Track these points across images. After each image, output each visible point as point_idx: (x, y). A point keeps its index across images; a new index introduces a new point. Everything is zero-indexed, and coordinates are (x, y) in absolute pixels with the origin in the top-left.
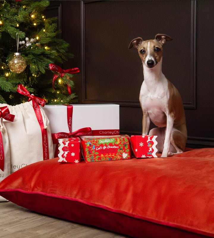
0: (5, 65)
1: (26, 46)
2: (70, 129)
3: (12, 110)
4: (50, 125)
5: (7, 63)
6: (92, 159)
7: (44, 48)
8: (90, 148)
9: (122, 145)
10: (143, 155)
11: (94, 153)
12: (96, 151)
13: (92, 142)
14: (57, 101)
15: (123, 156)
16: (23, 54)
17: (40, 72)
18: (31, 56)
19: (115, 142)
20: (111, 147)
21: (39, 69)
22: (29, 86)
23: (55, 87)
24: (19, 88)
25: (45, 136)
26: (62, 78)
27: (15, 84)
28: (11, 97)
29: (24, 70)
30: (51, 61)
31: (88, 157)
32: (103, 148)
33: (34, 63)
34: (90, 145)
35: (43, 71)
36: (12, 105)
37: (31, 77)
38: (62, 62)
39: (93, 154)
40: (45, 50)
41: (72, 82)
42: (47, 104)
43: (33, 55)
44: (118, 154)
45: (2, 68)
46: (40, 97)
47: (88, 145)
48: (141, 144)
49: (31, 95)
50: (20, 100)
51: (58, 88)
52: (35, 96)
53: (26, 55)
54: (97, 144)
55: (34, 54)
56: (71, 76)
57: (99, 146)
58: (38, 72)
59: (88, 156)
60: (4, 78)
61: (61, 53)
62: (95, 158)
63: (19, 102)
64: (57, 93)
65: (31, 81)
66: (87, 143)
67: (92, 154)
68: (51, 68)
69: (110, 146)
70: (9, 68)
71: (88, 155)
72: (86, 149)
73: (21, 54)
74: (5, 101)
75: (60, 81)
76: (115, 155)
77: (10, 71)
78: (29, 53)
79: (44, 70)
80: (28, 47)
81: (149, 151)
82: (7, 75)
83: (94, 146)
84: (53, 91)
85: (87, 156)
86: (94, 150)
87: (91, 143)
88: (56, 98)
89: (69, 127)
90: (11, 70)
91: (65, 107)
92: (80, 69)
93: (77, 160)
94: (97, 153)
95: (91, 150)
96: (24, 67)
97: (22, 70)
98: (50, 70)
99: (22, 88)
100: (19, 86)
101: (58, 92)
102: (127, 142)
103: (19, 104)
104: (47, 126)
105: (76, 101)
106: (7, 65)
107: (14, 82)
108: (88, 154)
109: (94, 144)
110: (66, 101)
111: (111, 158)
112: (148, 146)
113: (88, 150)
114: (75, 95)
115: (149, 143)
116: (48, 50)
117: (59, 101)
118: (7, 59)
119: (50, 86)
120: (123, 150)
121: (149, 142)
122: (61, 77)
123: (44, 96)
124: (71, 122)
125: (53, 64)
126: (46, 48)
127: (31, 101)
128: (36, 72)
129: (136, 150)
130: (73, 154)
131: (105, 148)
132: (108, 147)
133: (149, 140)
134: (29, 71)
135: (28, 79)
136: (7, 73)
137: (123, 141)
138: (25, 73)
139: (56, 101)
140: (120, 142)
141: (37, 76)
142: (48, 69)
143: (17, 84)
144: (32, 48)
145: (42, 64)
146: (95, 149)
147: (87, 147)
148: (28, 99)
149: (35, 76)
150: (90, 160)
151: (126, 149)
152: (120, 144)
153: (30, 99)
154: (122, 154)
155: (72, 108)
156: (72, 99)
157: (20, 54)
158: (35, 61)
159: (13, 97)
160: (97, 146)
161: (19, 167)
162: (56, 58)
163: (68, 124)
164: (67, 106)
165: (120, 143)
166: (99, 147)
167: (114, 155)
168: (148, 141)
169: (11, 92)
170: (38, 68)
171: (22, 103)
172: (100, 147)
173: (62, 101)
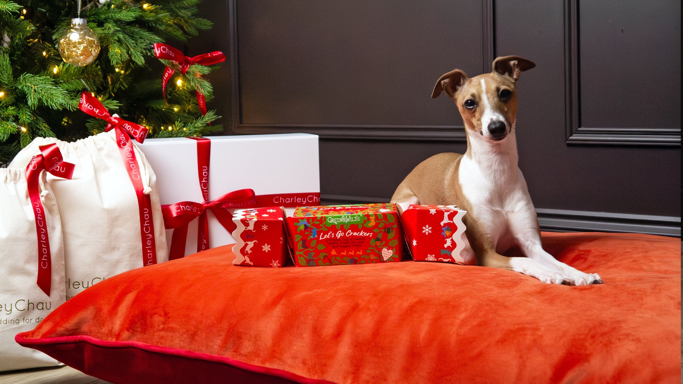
0: (50, 47)
1: (100, 4)
2: (206, 193)
3: (69, 153)
4: (158, 185)
5: (53, 43)
6: (310, 260)
7: (141, 8)
8: (307, 233)
9: (380, 229)
10: (429, 255)
11: (314, 245)
12: (319, 242)
13: (311, 220)
14: (173, 130)
15: (383, 255)
16: (94, 21)
17: (133, 62)
18: (111, 27)
19: (365, 222)
20: (355, 234)
21: (130, 56)
22: (107, 96)
23: (169, 97)
24: (85, 102)
25: (146, 211)
26: (184, 75)
27: (73, 92)
28: (65, 122)
29: (95, 58)
30: (157, 38)
31: (300, 255)
32: (335, 235)
33: (119, 41)
34: (306, 226)
35: (140, 60)
36: (69, 141)
37: (112, 74)
38: (183, 38)
39: (312, 248)
40: (144, 11)
41: (208, 85)
42: (150, 137)
43: (114, 24)
44: (371, 250)
45: (44, 53)
46: (134, 121)
47: (302, 227)
48: (427, 230)
49: (111, 116)
50: (86, 129)
51: (175, 100)
52: (123, 119)
53: (101, 24)
54: (321, 225)
55: (117, 22)
56: (206, 70)
57: (326, 230)
58: (129, 64)
59: (301, 253)
60: (48, 77)
61: (183, 17)
62: (316, 258)
63: (84, 134)
64: (173, 110)
65: (112, 84)
66: (299, 222)
67: (310, 249)
68: (158, 52)
69: (353, 231)
70: (59, 55)
71: (300, 251)
72: (296, 236)
73: (88, 22)
74: (51, 133)
75: (179, 83)
76: (364, 253)
77: (62, 60)
78: (106, 20)
79: (143, 58)
80: (105, 5)
81: (446, 246)
82: (55, 70)
83: (315, 230)
84: (164, 106)
85: (297, 253)
86: (314, 239)
87: (309, 222)
88: (172, 123)
89: (202, 190)
90: (65, 58)
91: (193, 143)
92: (226, 54)
93: (275, 260)
94: (321, 247)
95: (309, 238)
96: (95, 52)
97: (90, 60)
98: (156, 58)
99: (89, 100)
100: (84, 96)
101: (176, 109)
102: (392, 224)
103: (83, 138)
104: (151, 188)
105: (219, 128)
106: (55, 48)
107: (71, 87)
108: (301, 248)
109: (314, 225)
110: (193, 130)
111: (355, 258)
112: (443, 234)
113: (301, 239)
114: (215, 114)
115: (446, 227)
116: (151, 12)
117: (178, 129)
118: (54, 33)
119: (158, 95)
120: (384, 242)
121: (445, 224)
122: (183, 73)
123: (142, 119)
124: (208, 176)
125: (164, 44)
126: (145, 6)
127: (113, 130)
128: (123, 62)
129: (415, 243)
130: (266, 248)
131: (339, 235)
132: (349, 234)
133: (446, 220)
134: (108, 61)
135: (105, 78)
136: (55, 67)
137: (384, 221)
138: (97, 66)
139: (170, 128)
140: (377, 221)
141: (126, 71)
142: (152, 54)
143: (79, 91)
144: (113, 6)
145: (137, 44)
146: (316, 236)
147: (298, 231)
148: (106, 126)
149: (122, 72)
150: (304, 261)
151: (391, 240)
152: (376, 226)
153: (110, 125)
154: (380, 250)
155: (209, 143)
156: (208, 125)
157: (86, 22)
158: (121, 36)
159: (70, 122)
160: (322, 231)
161: (85, 286)
162: (170, 29)
163: (201, 183)
164: (197, 139)
165: (377, 224)
166: (326, 233)
167: (361, 253)
168: (442, 224)
169: (65, 110)
170: (128, 53)
171: (92, 135)
172: (329, 234)
173: (185, 129)
